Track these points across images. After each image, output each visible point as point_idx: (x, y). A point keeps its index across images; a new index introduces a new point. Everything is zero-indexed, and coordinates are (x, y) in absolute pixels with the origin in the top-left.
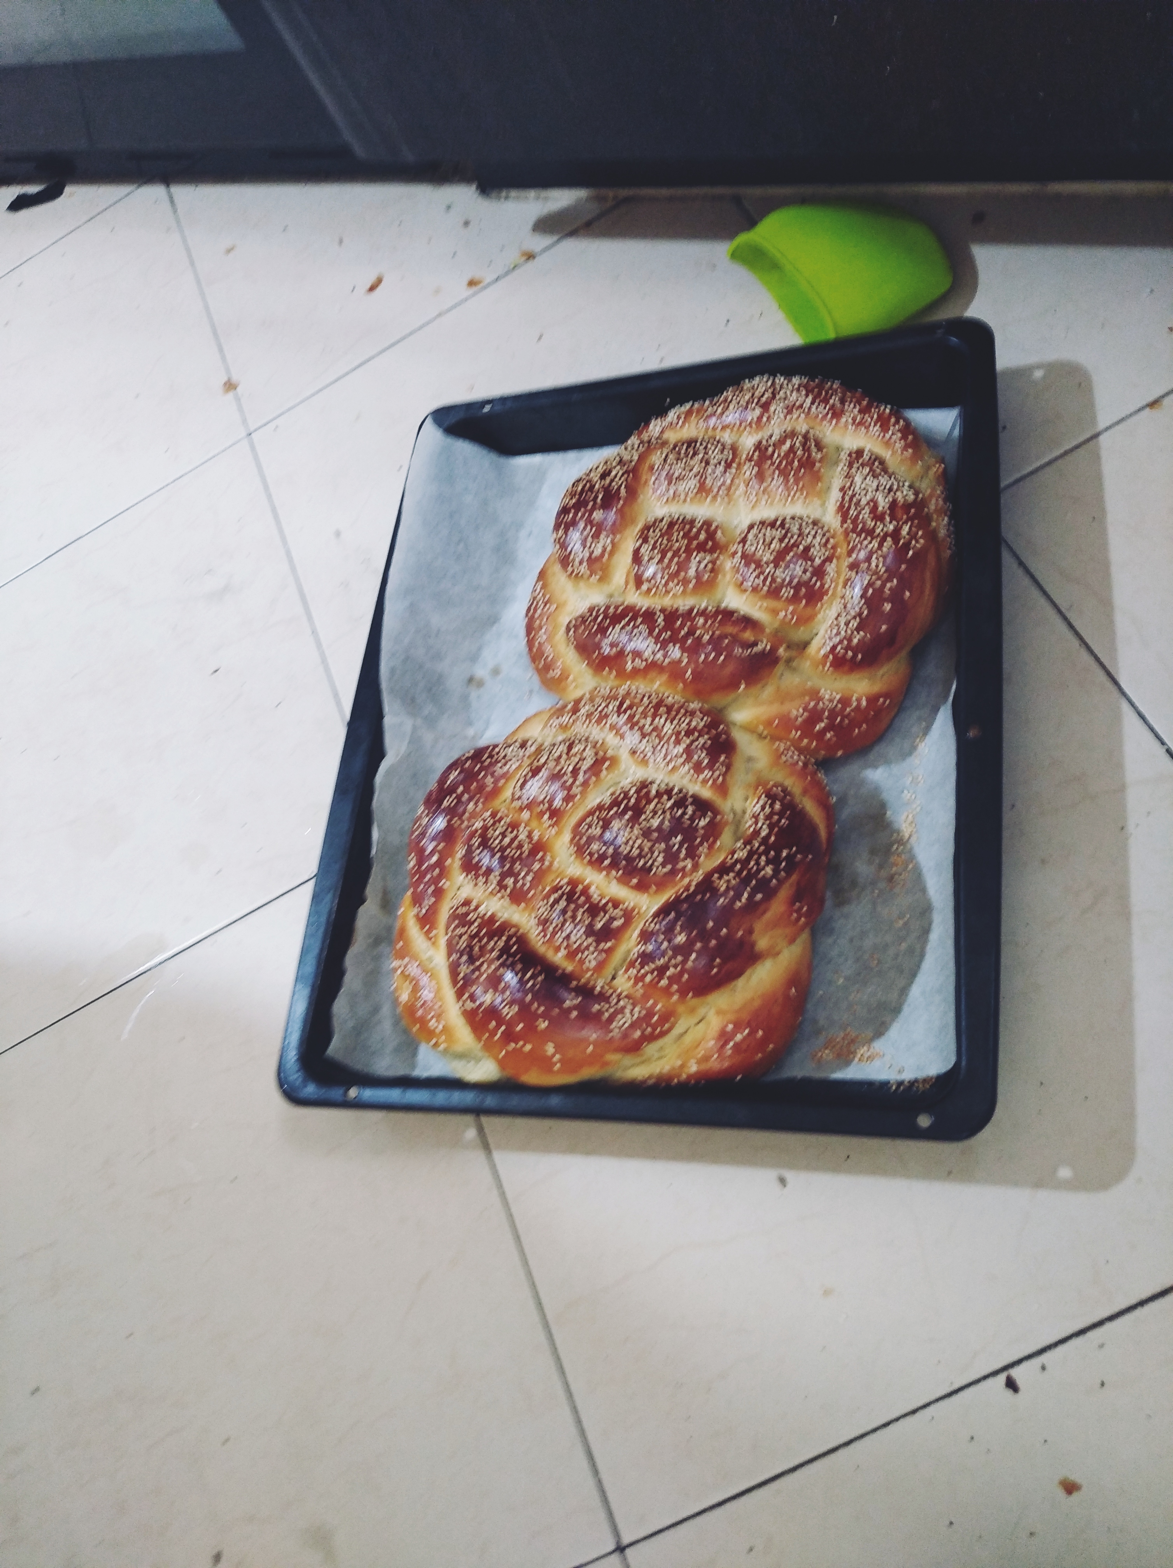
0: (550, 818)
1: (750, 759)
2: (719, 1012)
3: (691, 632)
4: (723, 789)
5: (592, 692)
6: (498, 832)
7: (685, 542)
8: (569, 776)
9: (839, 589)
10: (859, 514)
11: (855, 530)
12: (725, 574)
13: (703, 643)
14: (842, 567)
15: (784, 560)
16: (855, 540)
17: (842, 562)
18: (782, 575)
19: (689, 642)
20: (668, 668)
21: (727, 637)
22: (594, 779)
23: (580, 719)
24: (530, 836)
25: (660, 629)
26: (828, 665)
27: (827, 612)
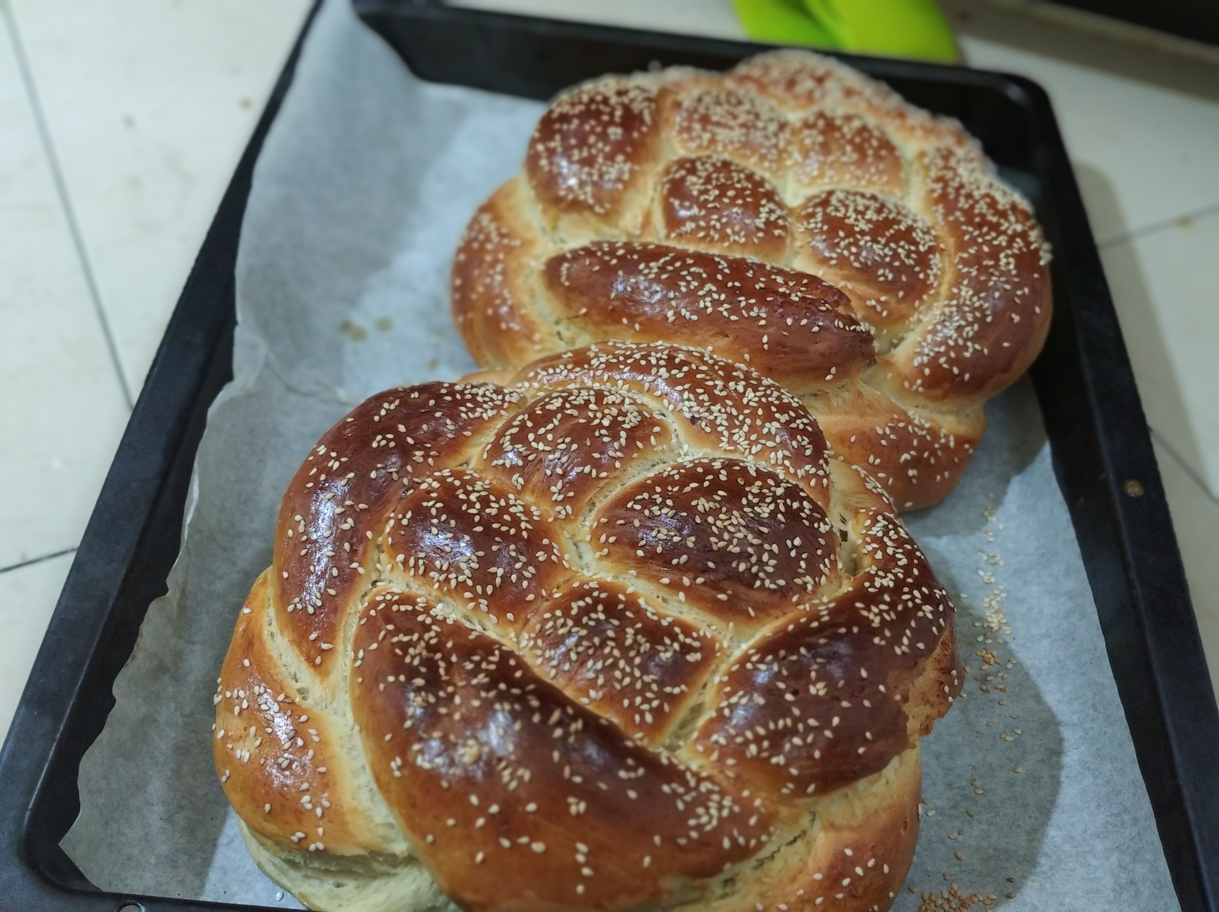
0: (562, 492)
5: (601, 347)
6: (473, 497)
7: (750, 186)
8: (603, 432)
9: (944, 290)
10: (972, 207)
11: (970, 222)
12: (794, 239)
13: (792, 303)
14: (947, 265)
15: (883, 236)
16: (971, 233)
17: (946, 260)
18: (881, 253)
19: (769, 299)
20: (737, 326)
21: (824, 304)
22: (639, 444)
23: (592, 372)
24: (527, 512)
25: (724, 275)
26: (919, 382)
27: (921, 317)
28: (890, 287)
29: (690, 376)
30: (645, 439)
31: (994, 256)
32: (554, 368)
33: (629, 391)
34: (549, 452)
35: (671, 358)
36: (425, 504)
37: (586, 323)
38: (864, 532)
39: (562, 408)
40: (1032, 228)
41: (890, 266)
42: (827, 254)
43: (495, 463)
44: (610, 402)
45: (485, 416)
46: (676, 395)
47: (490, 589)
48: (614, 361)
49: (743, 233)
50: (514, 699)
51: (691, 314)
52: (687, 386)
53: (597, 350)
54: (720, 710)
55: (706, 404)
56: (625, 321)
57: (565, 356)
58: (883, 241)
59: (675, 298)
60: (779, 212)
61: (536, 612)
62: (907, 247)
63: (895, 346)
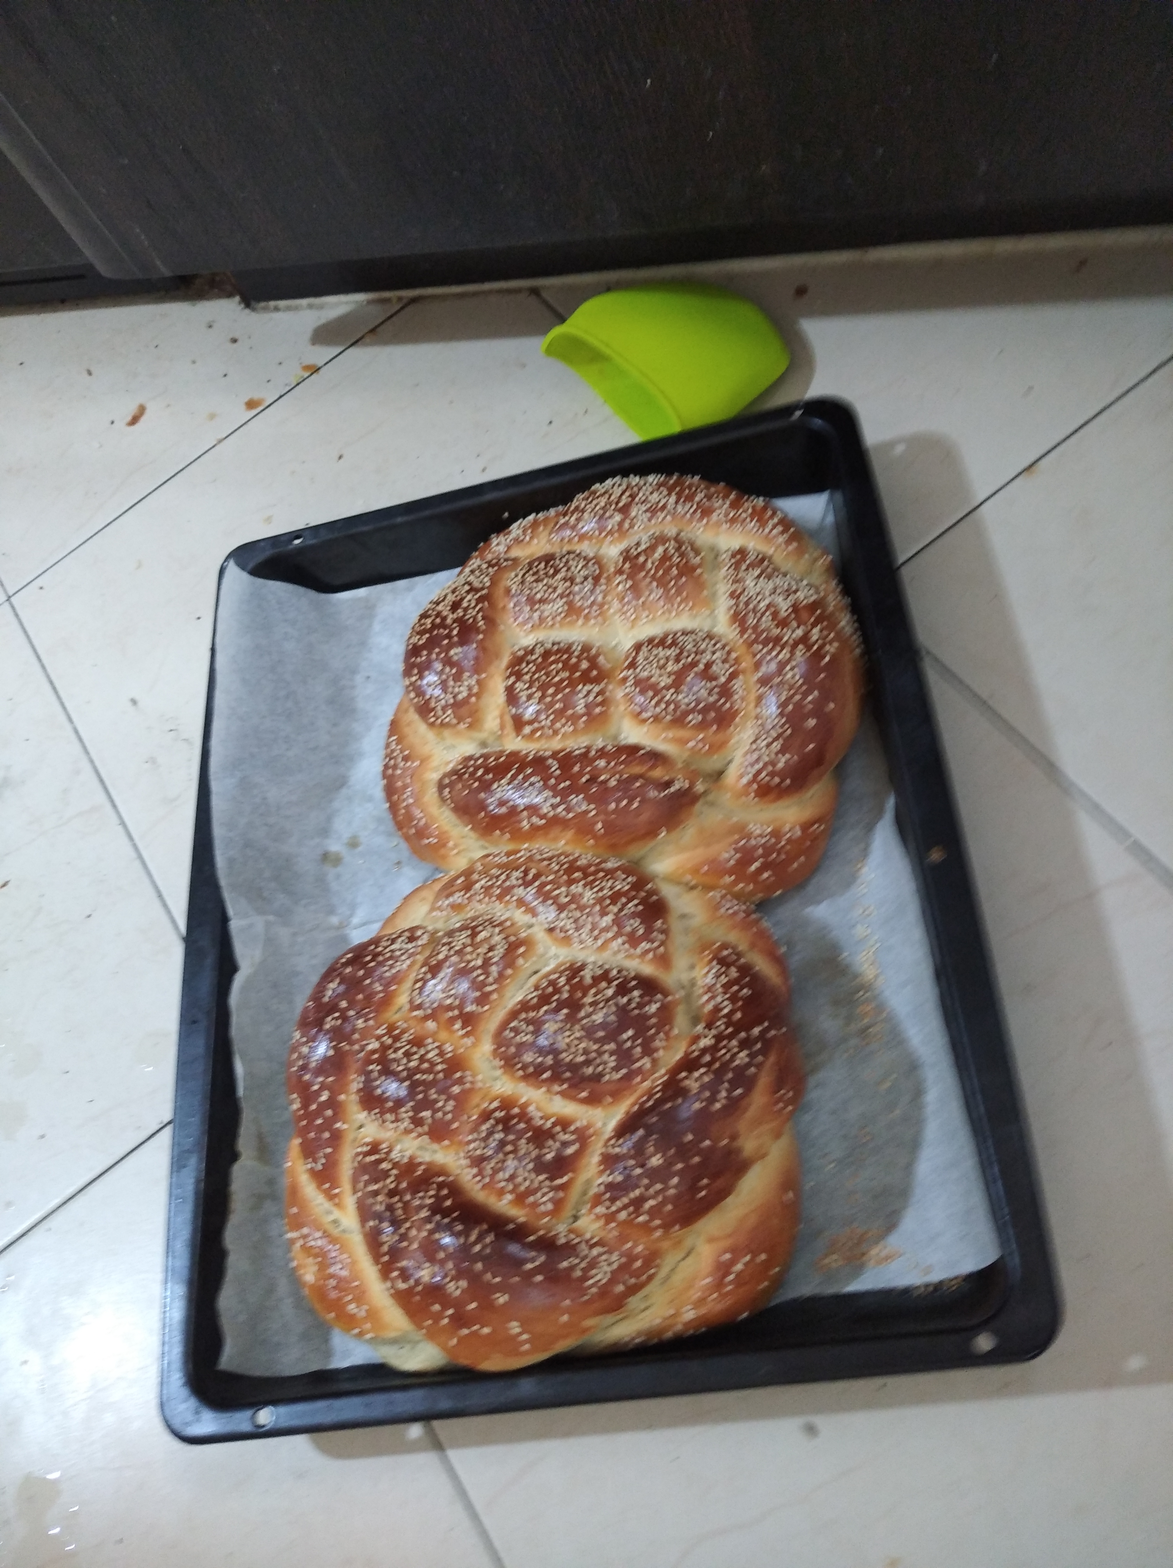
0: (463, 1028)
1: (683, 916)
2: (711, 1240)
3: (593, 780)
4: (664, 961)
5: (485, 861)
7: (567, 675)
9: (752, 708)
10: (760, 621)
11: (758, 640)
12: (617, 704)
13: (611, 789)
14: (750, 683)
15: (685, 683)
16: (761, 651)
17: (749, 677)
19: (593, 790)
20: (574, 821)
22: (510, 971)
23: (477, 897)
24: (442, 1051)
25: (557, 778)
26: (753, 794)
27: (738, 740)
28: (702, 726)
29: (541, 889)
30: (514, 963)
32: (453, 895)
35: (526, 875)
41: (696, 709)
42: (644, 715)
44: (483, 938)
45: (404, 967)
48: (490, 883)
49: (569, 723)
53: (481, 868)
56: (498, 832)
57: (459, 881)
58: (686, 688)
60: (596, 689)
61: (461, 1136)
62: (708, 685)
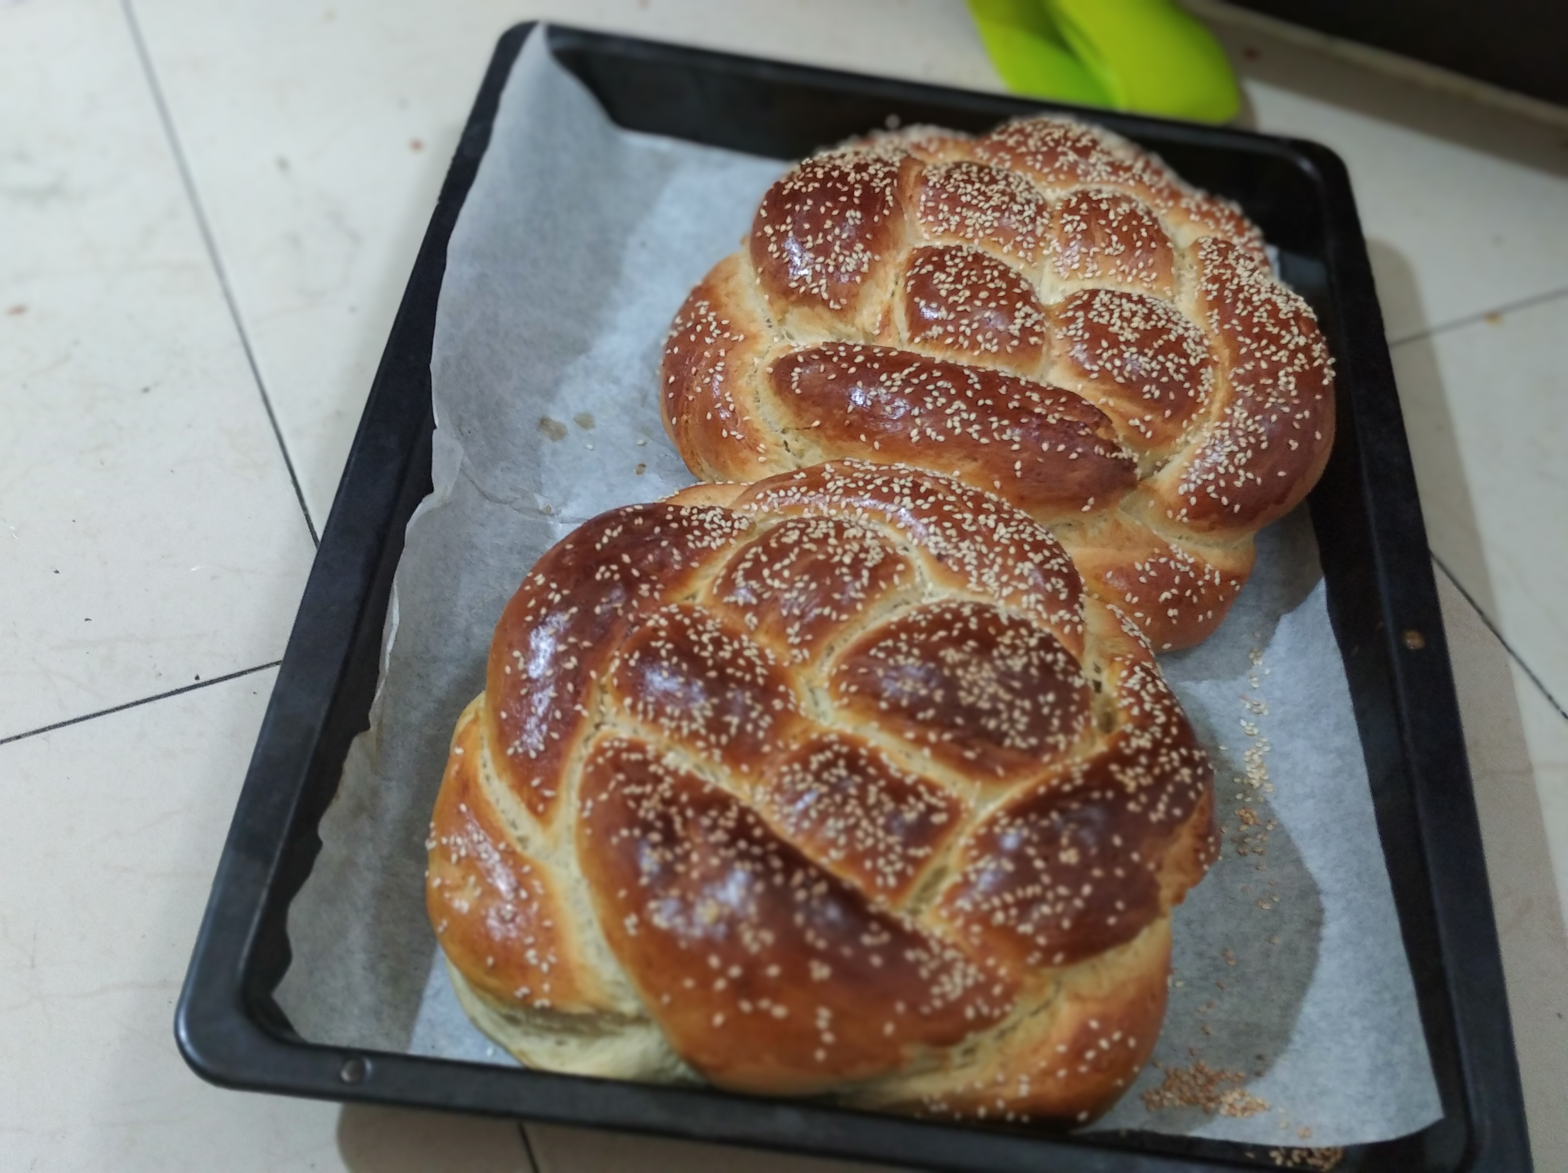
0: (800, 635)
2: (1078, 998)
3: (1024, 409)
5: (838, 466)
6: (705, 638)
7: (1004, 286)
8: (845, 570)
9: (1215, 408)
10: (1251, 314)
11: (1247, 333)
12: (1051, 346)
13: (1048, 426)
14: (1220, 380)
15: (1151, 347)
16: (1249, 345)
17: (1220, 373)
18: (1148, 367)
19: (1024, 420)
20: (986, 450)
21: (1084, 427)
22: (883, 585)
23: (828, 498)
24: (762, 656)
25: (975, 392)
26: (1184, 511)
27: (1189, 438)
28: (1156, 405)
29: (937, 506)
30: (888, 578)
31: (1273, 373)
32: (786, 489)
33: (869, 521)
34: (786, 591)
35: (916, 486)
36: (653, 644)
37: (818, 436)
38: (1120, 683)
39: (799, 542)
40: (1316, 341)
41: (1156, 381)
42: (1087, 366)
43: (726, 599)
44: (851, 536)
45: (713, 545)
46: (920, 529)
47: (724, 739)
48: (853, 486)
49: (995, 341)
50: (753, 859)
51: (938, 435)
52: (933, 519)
53: (832, 471)
54: (965, 875)
55: (954, 540)
56: (863, 437)
57: (797, 477)
58: (1150, 353)
59: (920, 415)
60: (1035, 316)
61: (771, 764)
62: (1176, 360)
63: (1159, 469)
